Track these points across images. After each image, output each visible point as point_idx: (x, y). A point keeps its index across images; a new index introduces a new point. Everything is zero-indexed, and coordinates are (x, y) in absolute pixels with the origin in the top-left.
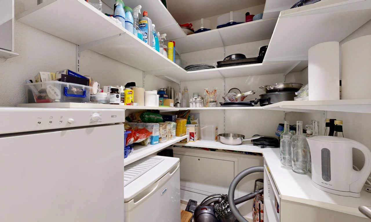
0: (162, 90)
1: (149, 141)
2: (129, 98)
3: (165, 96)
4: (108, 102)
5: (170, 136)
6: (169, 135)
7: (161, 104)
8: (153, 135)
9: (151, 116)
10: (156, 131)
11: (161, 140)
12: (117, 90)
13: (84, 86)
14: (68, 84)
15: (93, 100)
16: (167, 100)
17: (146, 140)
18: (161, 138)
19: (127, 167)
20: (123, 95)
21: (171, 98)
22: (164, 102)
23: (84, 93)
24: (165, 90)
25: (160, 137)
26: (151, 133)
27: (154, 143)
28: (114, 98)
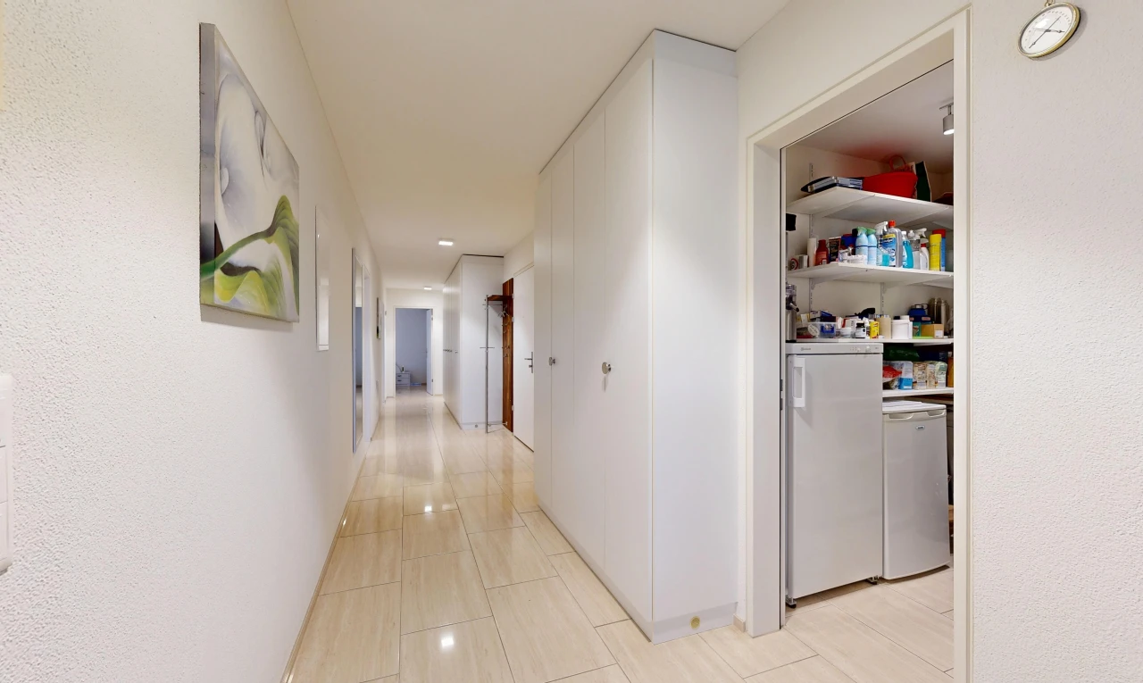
0: (918, 307)
1: (896, 383)
2: (875, 330)
3: (923, 319)
4: (854, 336)
5: (933, 383)
6: (930, 382)
7: (916, 333)
8: (903, 376)
9: (898, 352)
10: (907, 372)
11: (917, 386)
12: (863, 324)
13: (832, 323)
14: (824, 323)
15: (839, 335)
16: (929, 326)
17: (893, 381)
18: (916, 382)
19: (885, 400)
20: (869, 328)
21: (939, 322)
22: (921, 329)
23: (833, 329)
24: (925, 307)
25: (914, 380)
26: (901, 373)
27: (905, 387)
28: (861, 333)
